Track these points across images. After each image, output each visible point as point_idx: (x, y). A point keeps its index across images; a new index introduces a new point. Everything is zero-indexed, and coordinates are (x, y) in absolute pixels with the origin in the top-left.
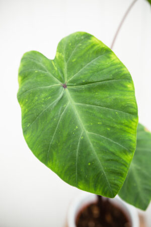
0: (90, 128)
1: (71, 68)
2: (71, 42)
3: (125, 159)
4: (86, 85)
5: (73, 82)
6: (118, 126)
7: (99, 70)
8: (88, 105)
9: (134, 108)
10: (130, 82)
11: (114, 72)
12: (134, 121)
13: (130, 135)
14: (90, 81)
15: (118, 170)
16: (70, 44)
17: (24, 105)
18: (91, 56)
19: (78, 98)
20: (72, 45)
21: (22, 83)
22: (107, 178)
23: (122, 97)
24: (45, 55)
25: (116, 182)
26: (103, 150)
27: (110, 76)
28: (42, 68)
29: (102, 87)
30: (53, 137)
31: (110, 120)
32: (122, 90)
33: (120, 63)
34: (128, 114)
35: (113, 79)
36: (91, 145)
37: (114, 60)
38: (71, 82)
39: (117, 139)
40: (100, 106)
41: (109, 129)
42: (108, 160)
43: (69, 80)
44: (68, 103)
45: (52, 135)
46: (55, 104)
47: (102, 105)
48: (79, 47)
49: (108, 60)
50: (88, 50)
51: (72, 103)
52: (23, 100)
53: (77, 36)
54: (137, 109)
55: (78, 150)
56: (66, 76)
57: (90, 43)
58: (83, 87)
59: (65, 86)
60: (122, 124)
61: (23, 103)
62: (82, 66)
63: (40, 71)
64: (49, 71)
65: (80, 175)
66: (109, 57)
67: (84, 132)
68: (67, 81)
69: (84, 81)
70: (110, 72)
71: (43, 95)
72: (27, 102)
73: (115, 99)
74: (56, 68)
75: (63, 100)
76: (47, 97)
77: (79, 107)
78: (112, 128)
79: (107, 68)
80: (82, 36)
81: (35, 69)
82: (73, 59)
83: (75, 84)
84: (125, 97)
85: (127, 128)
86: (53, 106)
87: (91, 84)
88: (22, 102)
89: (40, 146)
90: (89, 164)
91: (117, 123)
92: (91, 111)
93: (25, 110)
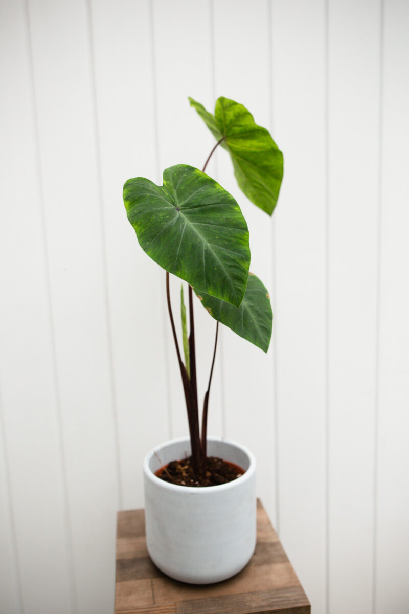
0: (210, 241)
1: (181, 194)
2: (176, 172)
3: (244, 267)
4: (199, 208)
5: (185, 206)
6: (233, 240)
7: (208, 196)
8: (204, 224)
9: (244, 224)
10: (236, 206)
11: (221, 198)
12: (246, 235)
13: (244, 247)
14: (202, 204)
15: (239, 275)
16: (176, 174)
17: (140, 225)
18: (197, 185)
19: (192, 219)
20: (177, 175)
21: (130, 208)
22: (232, 284)
23: (233, 217)
24: (153, 182)
25: (239, 288)
26: (225, 258)
27: (219, 201)
28: (153, 193)
29: (213, 210)
30: (179, 248)
31: (226, 235)
32: (231, 212)
33: (225, 191)
34: (239, 230)
35: (221, 203)
36: (214, 254)
37: (219, 189)
38: (183, 206)
39: (234, 250)
40: (214, 224)
41: (226, 242)
42: (230, 266)
43: (180, 205)
44: (186, 222)
45: (178, 247)
46: (175, 221)
47: (216, 223)
48: (184, 177)
49: (214, 189)
50: (193, 181)
51: (188, 223)
52: (137, 221)
53: (180, 168)
54: (246, 225)
55: (204, 257)
56: (177, 200)
57: (194, 174)
58: (196, 209)
59: (178, 210)
60: (235, 237)
61: (138, 223)
62: (191, 194)
63: (152, 194)
64: (161, 195)
65: (208, 280)
66: (214, 187)
67: (206, 244)
68: (179, 205)
69: (196, 204)
70: (218, 198)
71: (161, 214)
72: (143, 222)
73: (227, 219)
74: (167, 194)
75: (180, 220)
76: (166, 216)
77: (196, 226)
78: (229, 241)
79: (215, 194)
80: (185, 168)
81: (146, 194)
82: (181, 187)
83: (188, 208)
84: (235, 217)
85: (241, 241)
86: (174, 223)
87: (203, 207)
88: (136, 223)
89: (166, 259)
90: (216, 269)
91: (232, 237)
92: (207, 229)
93: (141, 230)
